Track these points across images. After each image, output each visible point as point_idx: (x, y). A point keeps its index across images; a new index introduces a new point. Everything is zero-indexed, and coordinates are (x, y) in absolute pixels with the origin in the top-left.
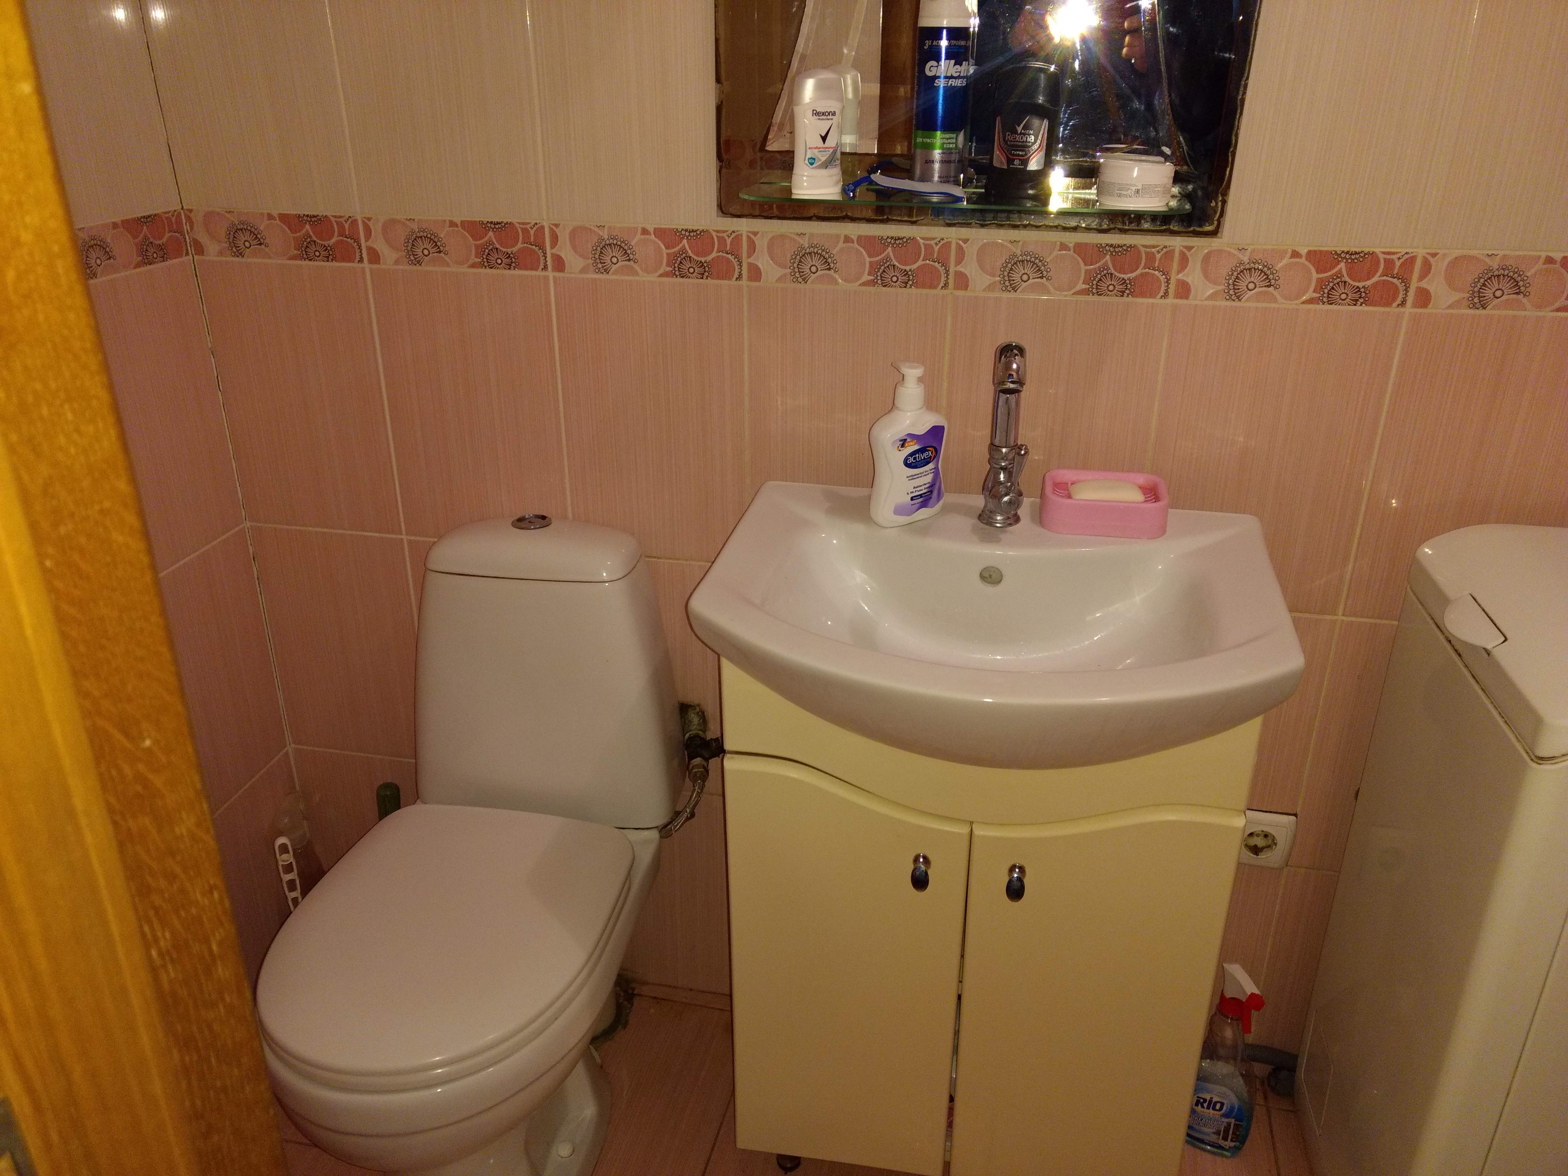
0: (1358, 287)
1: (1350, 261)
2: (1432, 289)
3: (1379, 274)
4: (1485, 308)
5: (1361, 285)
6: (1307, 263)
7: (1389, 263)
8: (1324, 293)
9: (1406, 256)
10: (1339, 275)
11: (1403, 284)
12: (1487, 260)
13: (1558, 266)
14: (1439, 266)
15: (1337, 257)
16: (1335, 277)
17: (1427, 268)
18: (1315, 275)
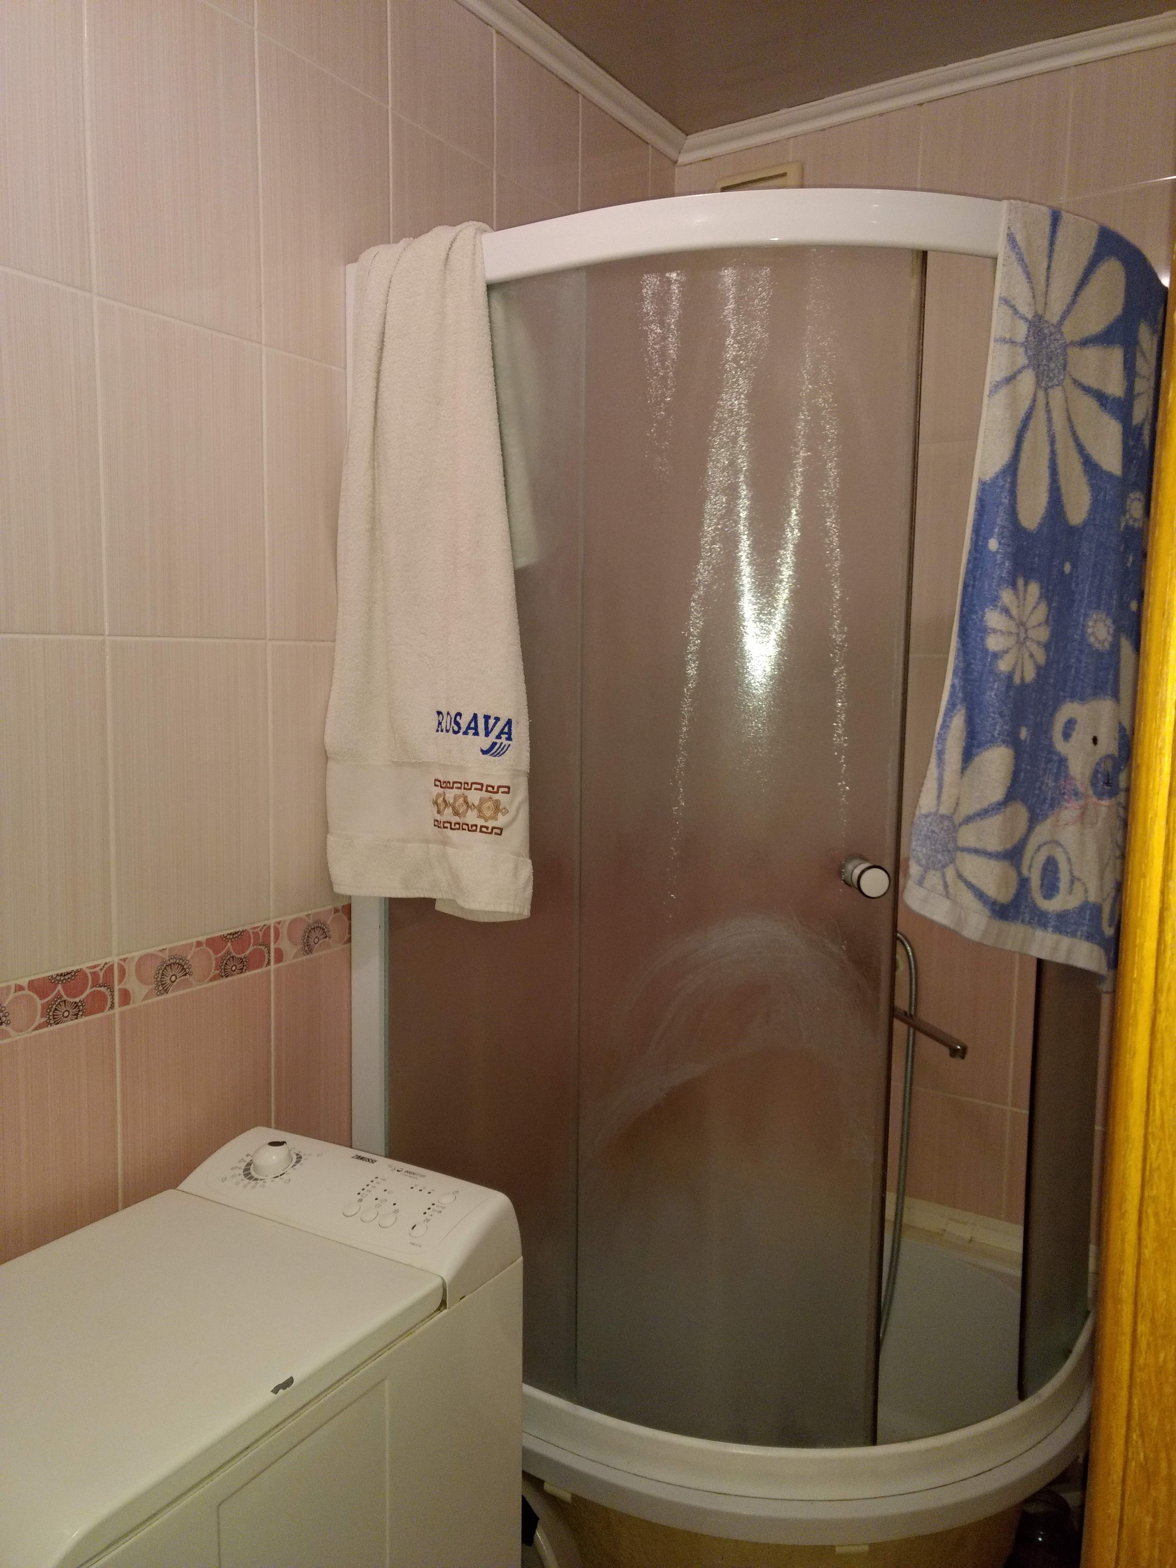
0: (75, 1003)
1: (64, 982)
2: (127, 987)
3: (89, 987)
4: (167, 993)
5: (77, 1000)
6: (31, 993)
7: (95, 975)
8: (50, 1016)
9: (106, 966)
10: (59, 996)
11: (109, 990)
12: (160, 954)
13: (205, 946)
14: (131, 969)
15: (53, 981)
16: (55, 999)
17: (122, 972)
18: (39, 1002)
